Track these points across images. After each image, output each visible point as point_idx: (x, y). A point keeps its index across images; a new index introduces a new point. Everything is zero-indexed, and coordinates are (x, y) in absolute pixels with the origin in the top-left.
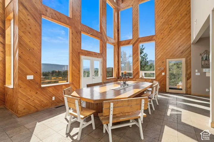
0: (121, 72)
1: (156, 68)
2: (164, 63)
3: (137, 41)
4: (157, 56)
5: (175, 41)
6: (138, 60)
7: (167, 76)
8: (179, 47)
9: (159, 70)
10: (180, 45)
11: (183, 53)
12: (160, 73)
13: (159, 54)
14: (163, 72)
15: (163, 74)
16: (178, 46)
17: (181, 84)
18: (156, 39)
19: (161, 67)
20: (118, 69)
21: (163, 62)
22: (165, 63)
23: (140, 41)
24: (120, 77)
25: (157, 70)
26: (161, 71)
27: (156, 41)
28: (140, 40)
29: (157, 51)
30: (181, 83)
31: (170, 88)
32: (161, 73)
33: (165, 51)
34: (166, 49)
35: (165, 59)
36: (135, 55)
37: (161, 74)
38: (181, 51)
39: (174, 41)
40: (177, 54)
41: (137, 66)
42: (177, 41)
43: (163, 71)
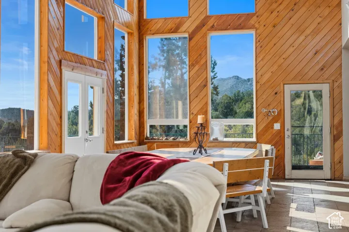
0: (148, 123)
1: (258, 111)
2: (278, 95)
3: (202, 24)
4: (259, 74)
5: (306, 37)
6: (205, 86)
7: (288, 133)
8: (315, 54)
9: (267, 114)
10: (318, 48)
11: (325, 69)
12: (269, 123)
13: (265, 69)
14: (276, 122)
15: (277, 126)
16: (314, 51)
17: (320, 159)
18: (257, 25)
19: (271, 107)
20: (141, 113)
21: (276, 93)
22: (282, 96)
23: (213, 26)
24: (147, 138)
25: (261, 116)
26: (270, 118)
27: (258, 31)
28: (211, 23)
29: (260, 59)
30: (320, 157)
31: (294, 167)
32: (270, 126)
33: (283, 61)
34: (284, 56)
35: (282, 84)
36: (197, 68)
37: (273, 128)
38: (320, 65)
39: (302, 38)
40: (311, 74)
41: (203, 102)
42: (310, 37)
43: (275, 120)
